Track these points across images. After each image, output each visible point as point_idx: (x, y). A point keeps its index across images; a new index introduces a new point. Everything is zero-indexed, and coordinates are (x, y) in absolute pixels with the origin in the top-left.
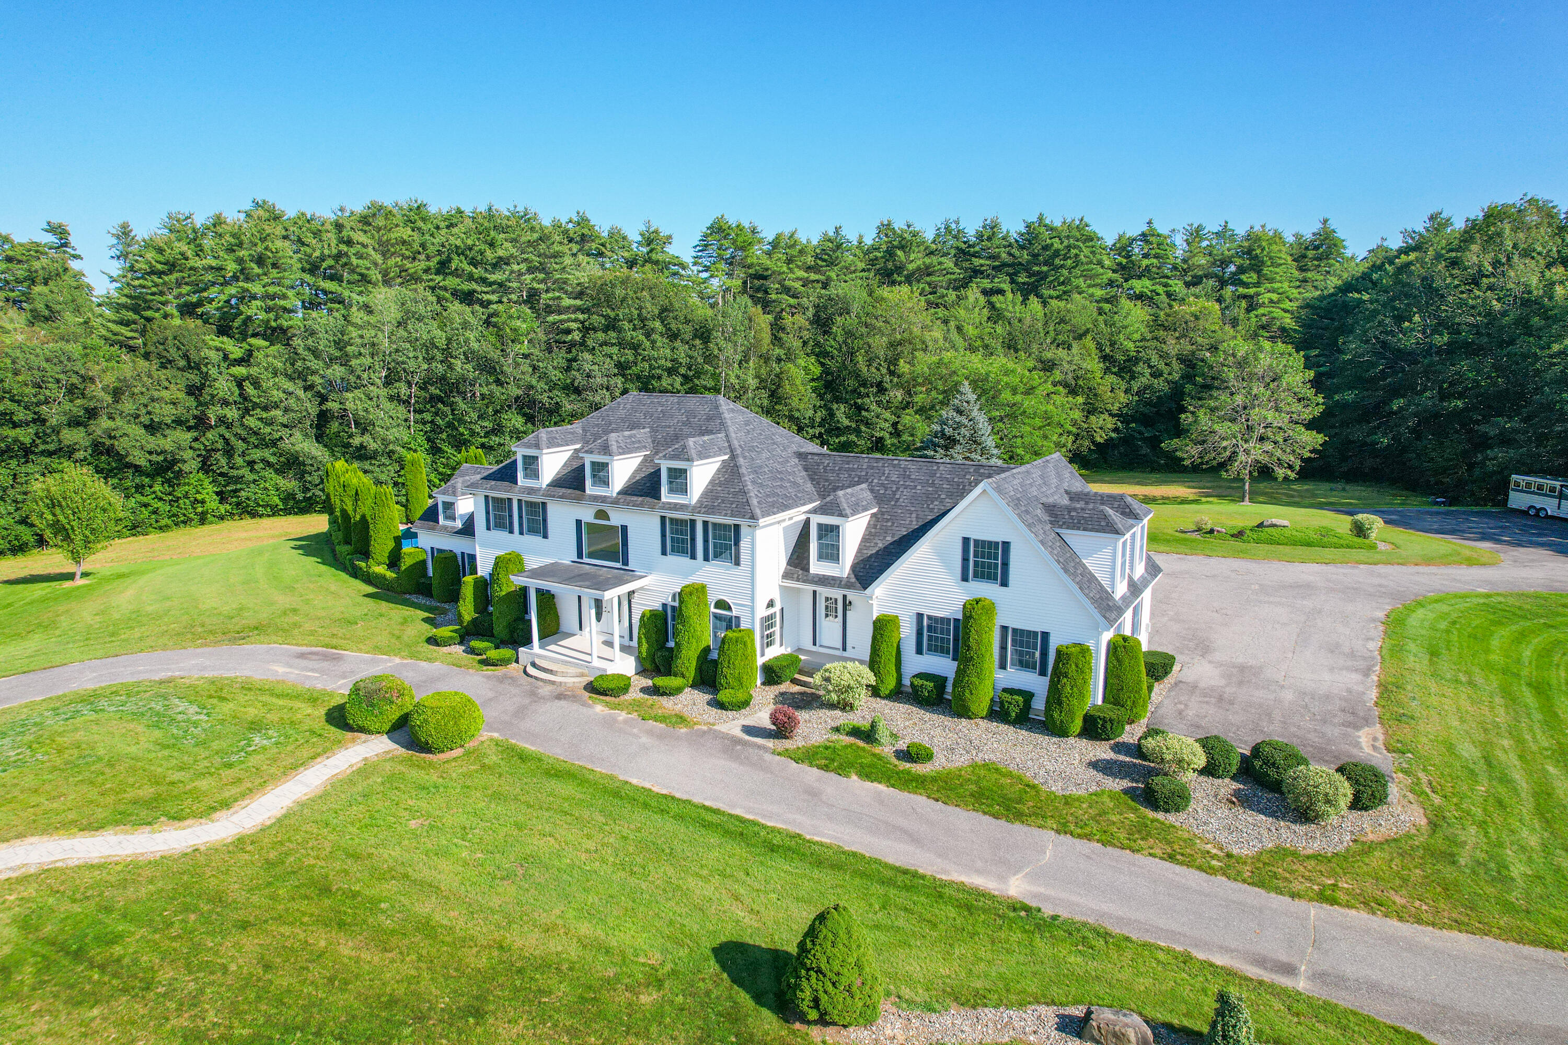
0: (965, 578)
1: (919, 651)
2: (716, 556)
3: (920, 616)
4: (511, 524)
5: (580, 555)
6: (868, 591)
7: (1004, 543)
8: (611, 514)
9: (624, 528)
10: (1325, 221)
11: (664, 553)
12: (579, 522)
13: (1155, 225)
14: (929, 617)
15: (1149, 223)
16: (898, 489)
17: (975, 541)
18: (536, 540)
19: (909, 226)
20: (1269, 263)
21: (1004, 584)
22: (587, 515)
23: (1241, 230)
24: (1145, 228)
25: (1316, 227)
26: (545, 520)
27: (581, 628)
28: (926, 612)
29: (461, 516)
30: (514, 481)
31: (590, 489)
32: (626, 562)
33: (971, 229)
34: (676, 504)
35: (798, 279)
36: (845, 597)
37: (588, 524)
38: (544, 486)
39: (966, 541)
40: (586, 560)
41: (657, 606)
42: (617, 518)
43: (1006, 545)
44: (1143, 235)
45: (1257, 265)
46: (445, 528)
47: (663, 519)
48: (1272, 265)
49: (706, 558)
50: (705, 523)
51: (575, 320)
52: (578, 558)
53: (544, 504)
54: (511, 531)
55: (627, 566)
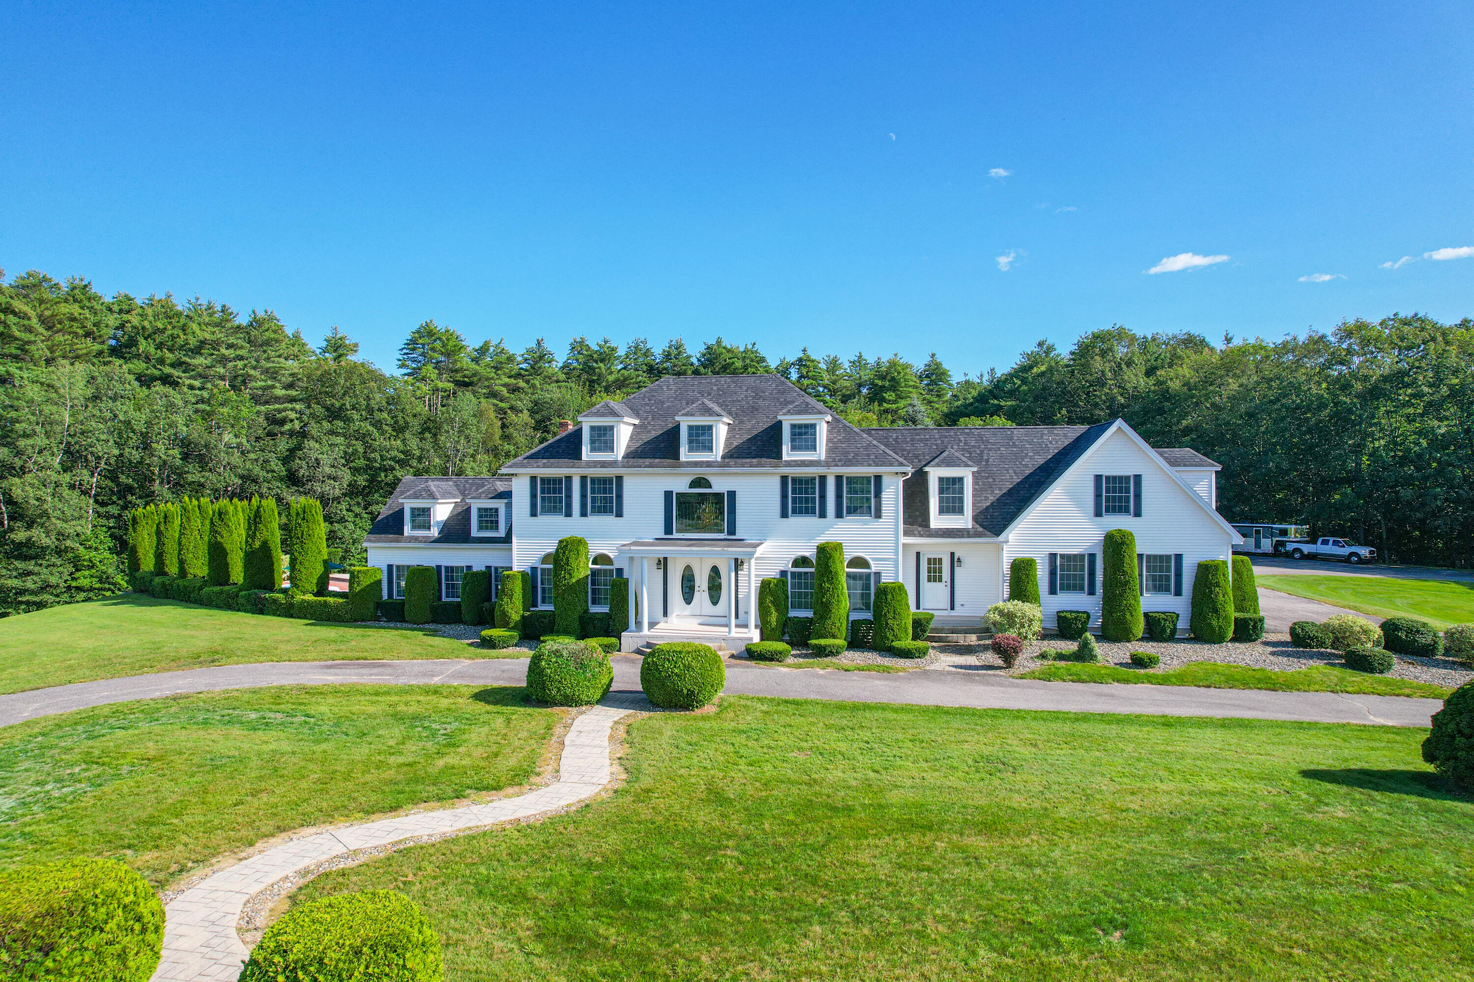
0: (1098, 514)
1: (1053, 591)
2: (852, 511)
3: (1053, 556)
4: (569, 506)
5: (668, 530)
6: (1002, 538)
7: (1135, 476)
8: (713, 480)
9: (732, 495)
10: (933, 355)
11: (784, 515)
12: (668, 495)
13: (809, 353)
14: (1062, 556)
15: (804, 350)
16: (982, 452)
17: (1106, 477)
18: (607, 521)
19: (606, 342)
20: (903, 384)
21: (1138, 514)
22: (680, 484)
23: (871, 360)
24: (801, 355)
25: (927, 359)
26: (620, 497)
27: (665, 614)
28: (1060, 551)
29: (438, 522)
30: (577, 455)
31: (685, 455)
32: (732, 531)
33: (658, 349)
34: (802, 461)
35: (505, 385)
36: (952, 554)
37: (680, 495)
38: (620, 458)
39: (1098, 478)
40: (676, 535)
41: (772, 573)
42: (720, 485)
43: (1138, 478)
44: (800, 360)
45: (894, 385)
46: (416, 539)
47: (784, 479)
48: (906, 386)
49: (839, 515)
50: (839, 479)
51: (292, 410)
52: (666, 533)
53: (620, 479)
54: (569, 514)
55: (734, 534)
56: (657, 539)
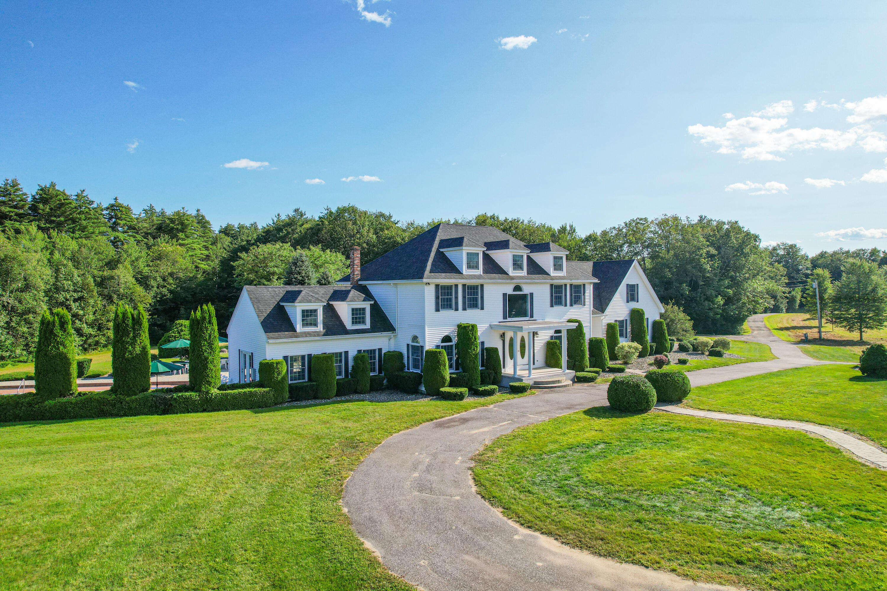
0: (628, 302)
2: (575, 303)
3: (616, 321)
4: (457, 304)
5: (505, 317)
6: (604, 313)
7: (637, 284)
8: (523, 287)
9: (532, 294)
10: (198, 210)
11: (552, 305)
12: (504, 295)
13: (119, 200)
15: (115, 199)
18: (476, 312)
21: (638, 300)
22: (509, 290)
26: (482, 297)
28: (618, 319)
31: (512, 272)
34: (558, 276)
37: (509, 296)
38: (481, 273)
39: (628, 287)
40: (508, 319)
42: (526, 289)
46: (309, 334)
47: (552, 286)
49: (571, 305)
50: (571, 286)
52: (504, 319)
53: (482, 286)
54: (457, 309)
55: (533, 317)
56: (500, 322)
